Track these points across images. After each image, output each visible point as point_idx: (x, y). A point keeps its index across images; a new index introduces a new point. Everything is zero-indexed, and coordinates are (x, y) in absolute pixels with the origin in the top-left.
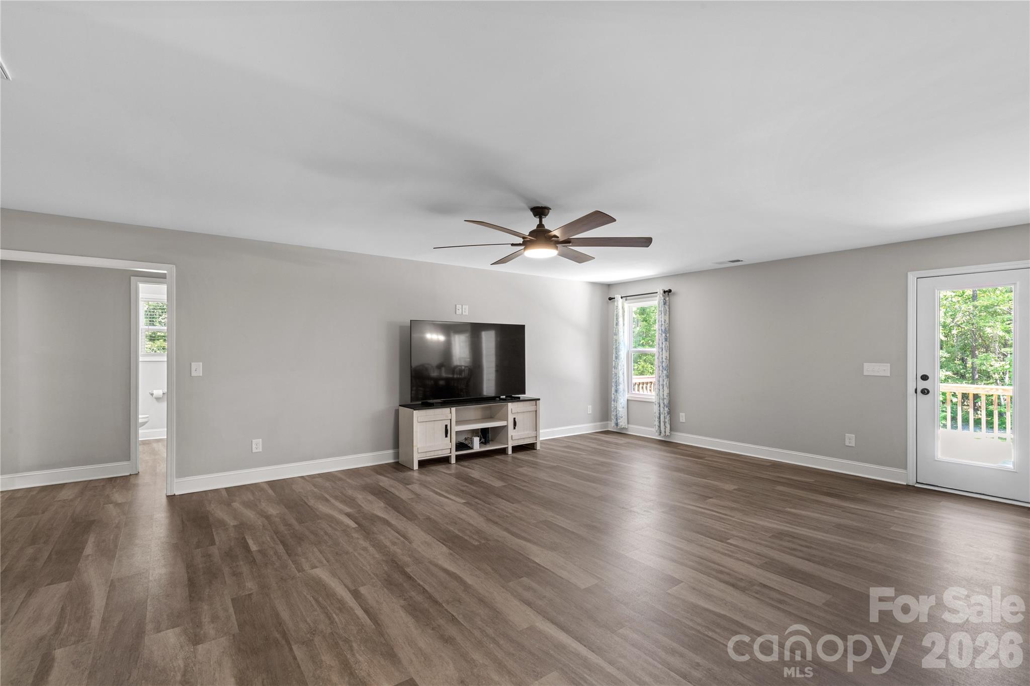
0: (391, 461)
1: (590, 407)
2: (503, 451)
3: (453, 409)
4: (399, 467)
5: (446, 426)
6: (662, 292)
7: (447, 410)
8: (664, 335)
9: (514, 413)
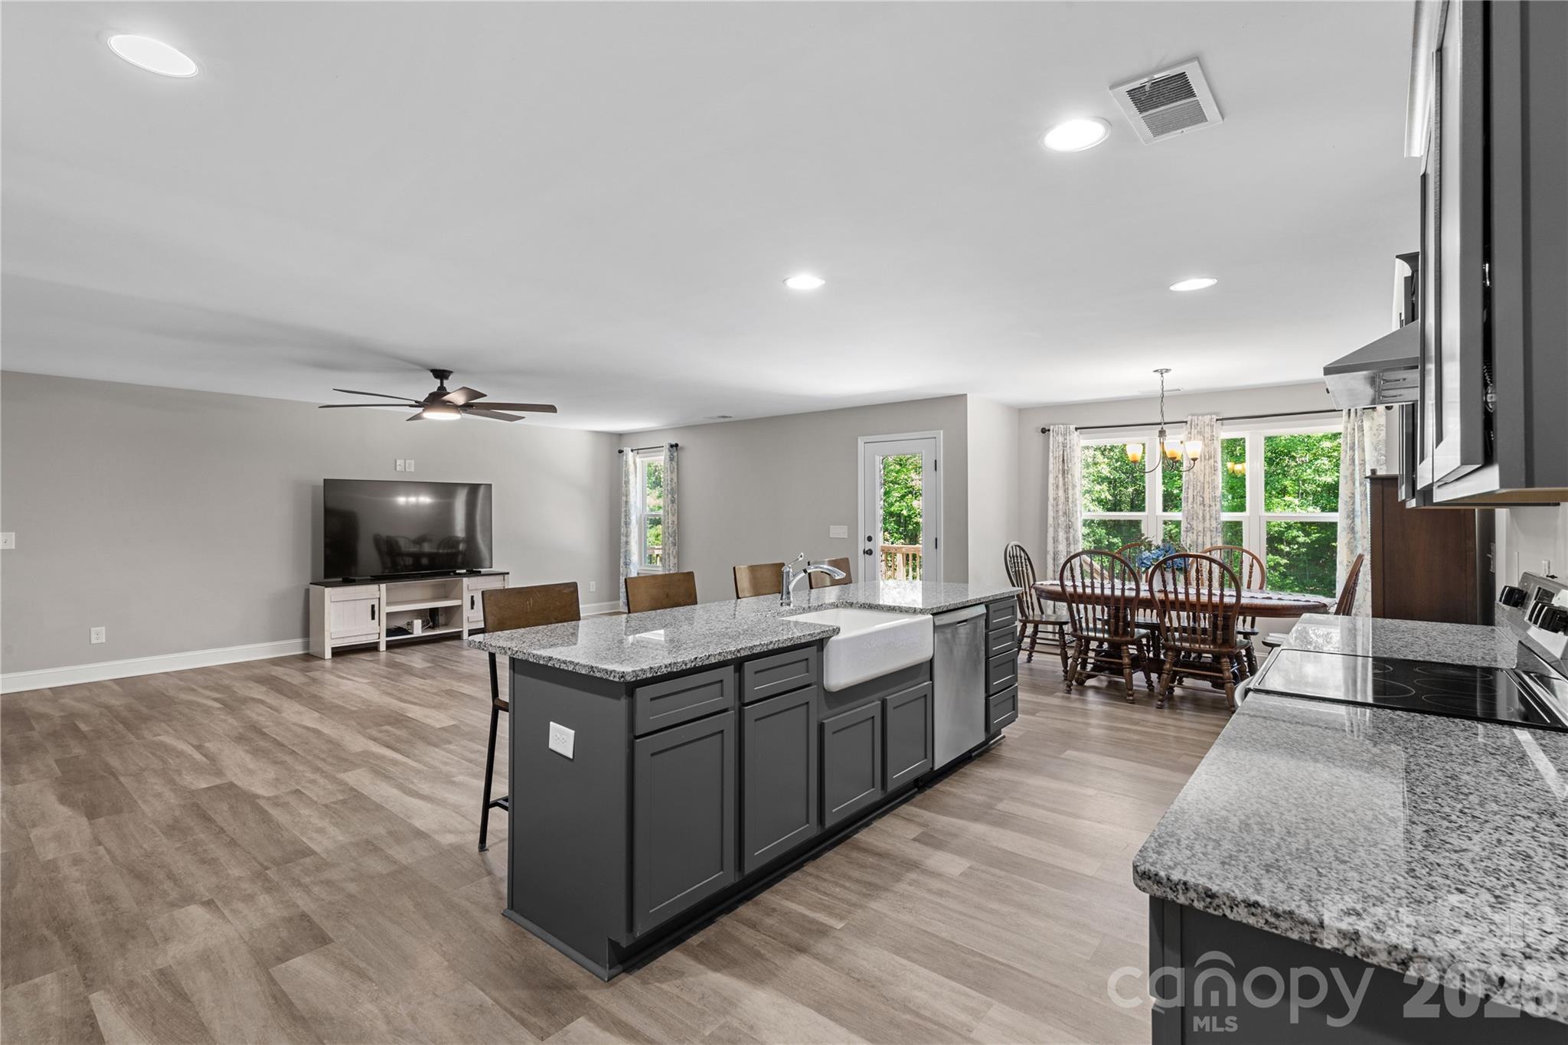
0: (300, 652)
1: (593, 583)
2: (458, 636)
3: (383, 586)
4: (310, 657)
5: (373, 606)
6: (668, 446)
7: (375, 587)
8: (670, 496)
9: (471, 590)
